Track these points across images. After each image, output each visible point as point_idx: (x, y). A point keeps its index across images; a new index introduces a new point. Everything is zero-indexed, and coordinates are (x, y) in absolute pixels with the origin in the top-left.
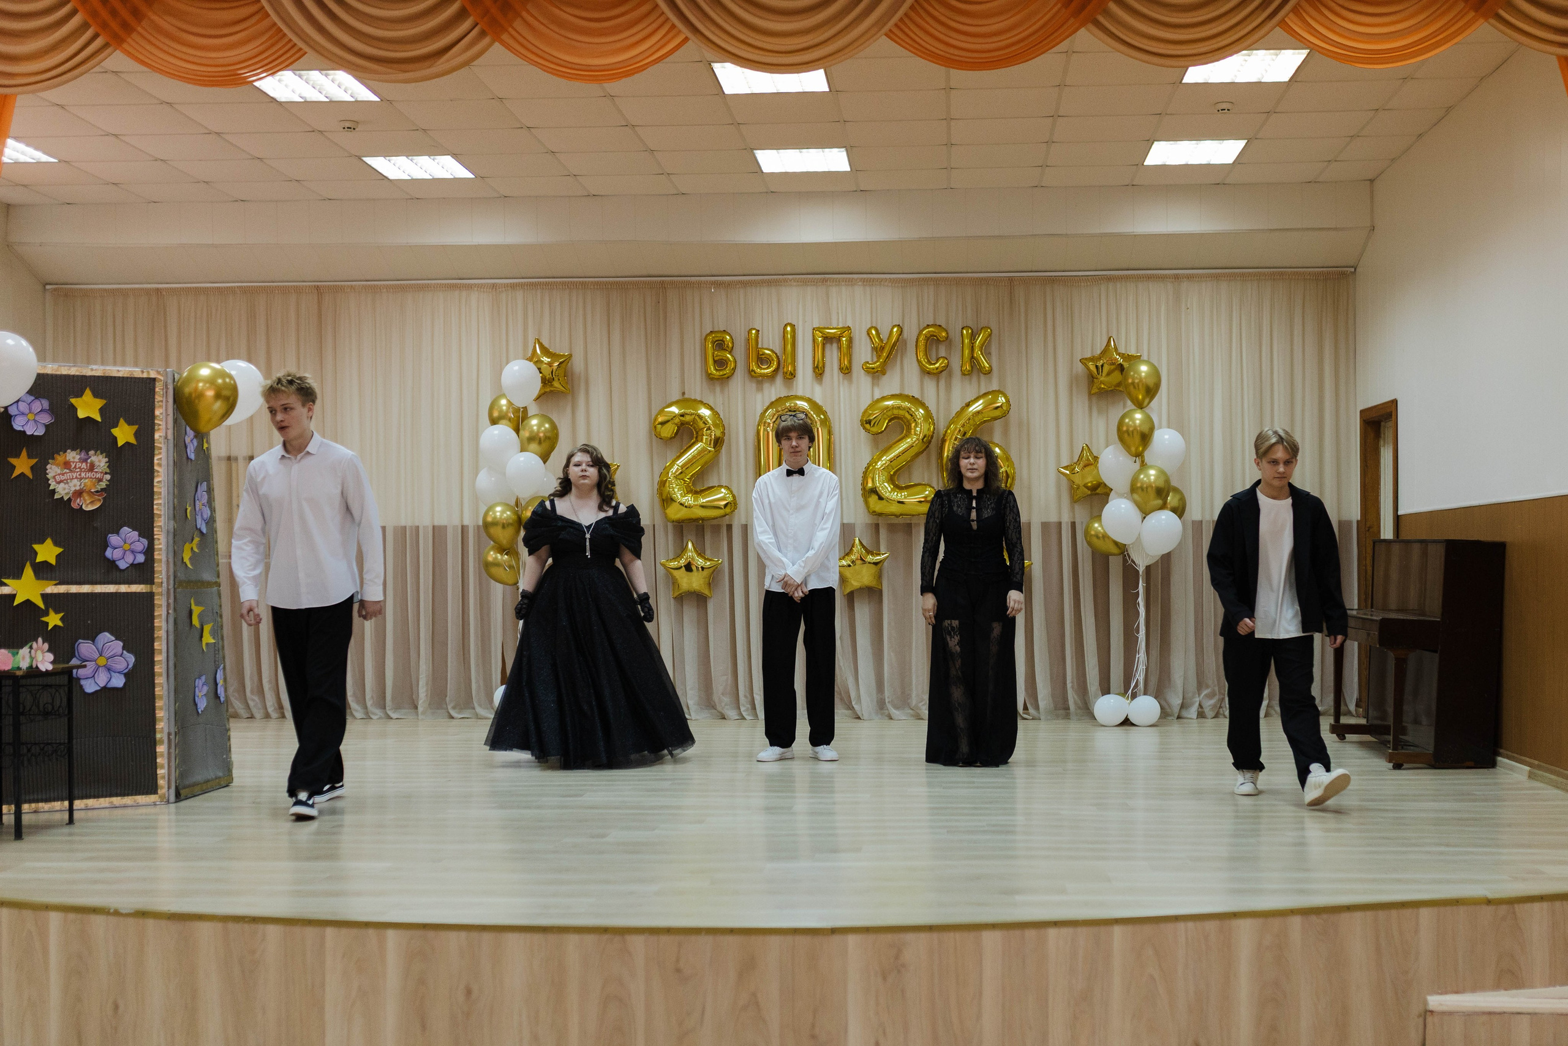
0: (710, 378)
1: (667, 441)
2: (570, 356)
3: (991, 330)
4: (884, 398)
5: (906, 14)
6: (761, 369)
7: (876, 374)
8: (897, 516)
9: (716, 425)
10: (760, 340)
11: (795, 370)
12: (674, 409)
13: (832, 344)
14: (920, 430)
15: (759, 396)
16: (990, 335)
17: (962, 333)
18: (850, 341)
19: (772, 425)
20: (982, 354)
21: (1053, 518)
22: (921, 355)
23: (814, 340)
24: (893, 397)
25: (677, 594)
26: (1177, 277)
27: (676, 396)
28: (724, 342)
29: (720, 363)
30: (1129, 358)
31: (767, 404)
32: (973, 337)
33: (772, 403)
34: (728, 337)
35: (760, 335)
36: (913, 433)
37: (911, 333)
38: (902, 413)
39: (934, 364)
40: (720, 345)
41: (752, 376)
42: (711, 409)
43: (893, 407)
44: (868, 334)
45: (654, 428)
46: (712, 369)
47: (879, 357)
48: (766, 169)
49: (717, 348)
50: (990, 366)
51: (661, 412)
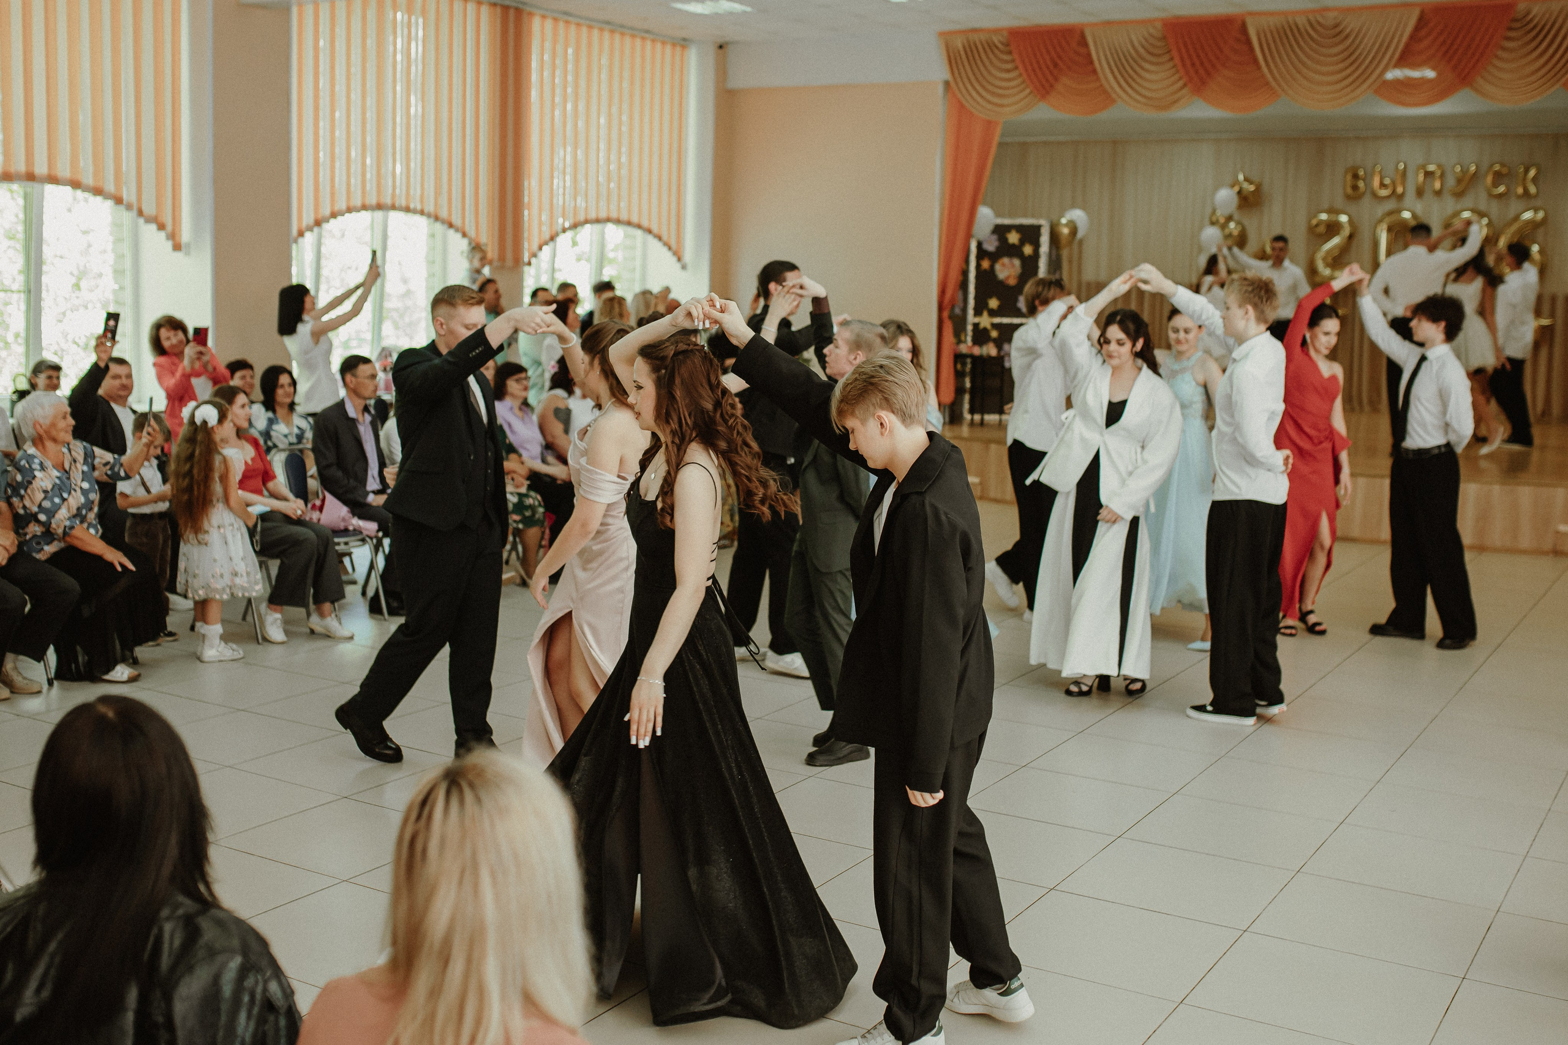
0: (1349, 196)
1: (1319, 236)
2: (1262, 182)
4: (1462, 211)
6: (1382, 192)
7: (1459, 195)
9: (1350, 226)
10: (1383, 173)
11: (1404, 192)
12: (1324, 216)
13: (1430, 176)
15: (1379, 209)
16: (1539, 171)
18: (1442, 174)
20: (1533, 183)
22: (1490, 185)
23: (1418, 173)
28: (1359, 174)
31: (1383, 214)
32: (1527, 171)
33: (1386, 214)
34: (1362, 171)
35: (1383, 170)
37: (1484, 170)
40: (1356, 176)
41: (1376, 197)
42: (1348, 216)
46: (1349, 191)
47: (1461, 186)
49: (1354, 178)
50: (1537, 191)
51: (1315, 216)
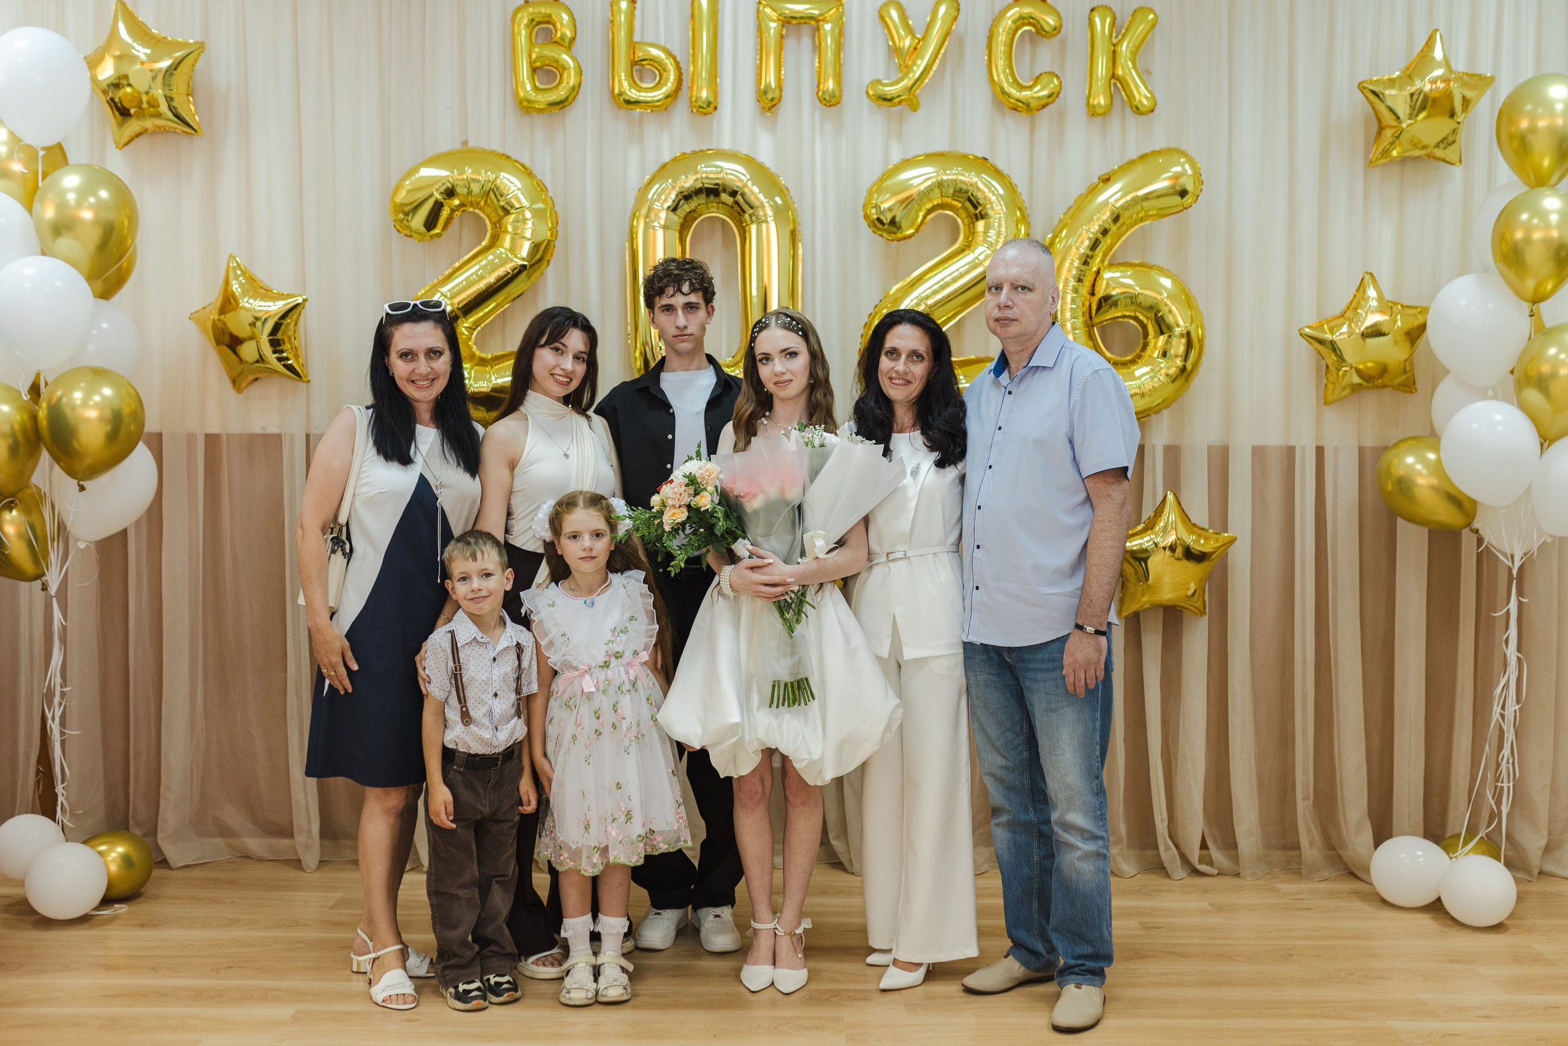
0: (526, 108)
2: (201, 47)
3: (1156, 15)
4: (910, 162)
6: (640, 89)
7: (894, 108)
9: (536, 213)
10: (637, 24)
11: (716, 94)
12: (440, 173)
13: (799, 38)
14: (994, 236)
15: (633, 155)
16: (1154, 29)
17: (1091, 24)
18: (841, 34)
19: (663, 215)
20: (1135, 68)
21: (1274, 439)
22: (999, 68)
23: (760, 29)
24: (932, 158)
27: (445, 146)
28: (554, 25)
29: (546, 73)
31: (652, 167)
32: (1116, 30)
33: (664, 167)
34: (565, 17)
35: (638, 13)
36: (977, 240)
37: (974, 20)
38: (956, 195)
39: (1030, 88)
40: (546, 32)
41: (619, 107)
42: (527, 172)
43: (935, 183)
44: (882, 18)
46: (529, 89)
47: (906, 68)
49: (540, 41)
50: (1153, 98)
51: (409, 177)
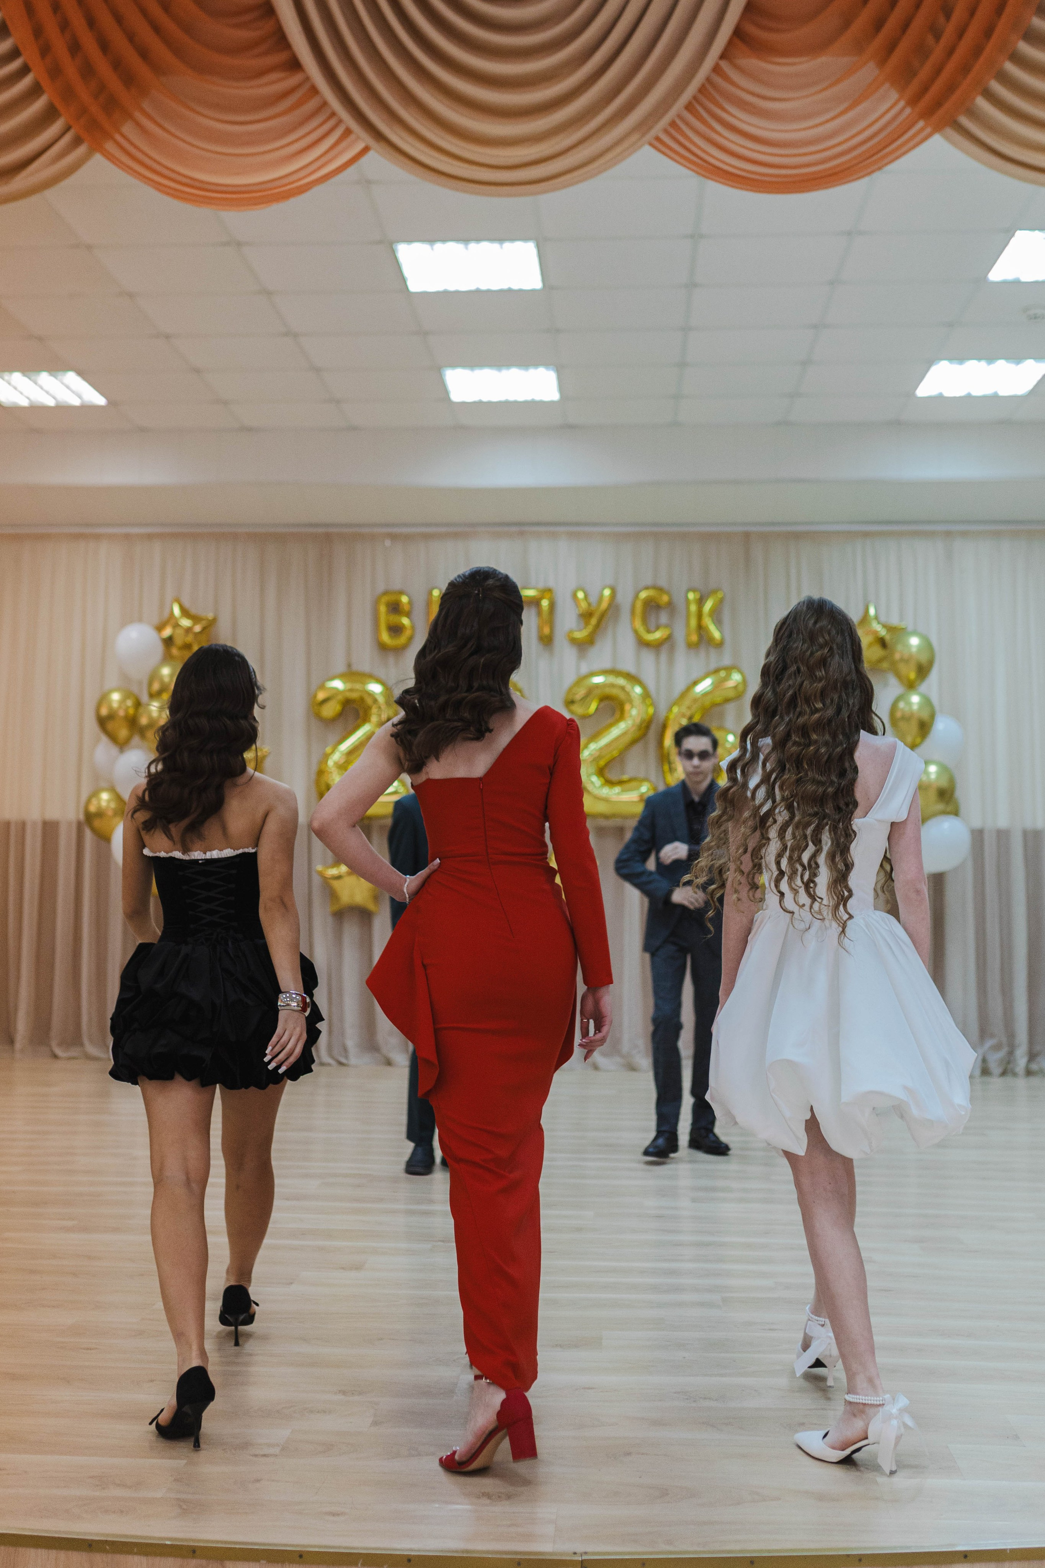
0: (383, 648)
1: (329, 722)
2: (215, 620)
3: (723, 593)
4: (593, 674)
5: (679, 116)
7: (583, 646)
8: (606, 817)
9: (387, 704)
12: (338, 684)
14: (635, 714)
16: (721, 601)
17: (687, 596)
18: (552, 606)
20: (711, 622)
22: (638, 624)
25: (336, 908)
26: (948, 534)
27: (341, 668)
28: (400, 604)
29: (396, 630)
30: (891, 629)
32: (701, 602)
34: (405, 599)
36: (626, 714)
37: (625, 599)
38: (615, 692)
39: (653, 633)
40: (395, 608)
42: (382, 684)
43: (603, 685)
44: (574, 597)
45: (315, 707)
46: (385, 637)
47: (587, 623)
48: (456, 396)
49: (392, 612)
50: (721, 638)
51: (322, 687)
